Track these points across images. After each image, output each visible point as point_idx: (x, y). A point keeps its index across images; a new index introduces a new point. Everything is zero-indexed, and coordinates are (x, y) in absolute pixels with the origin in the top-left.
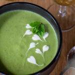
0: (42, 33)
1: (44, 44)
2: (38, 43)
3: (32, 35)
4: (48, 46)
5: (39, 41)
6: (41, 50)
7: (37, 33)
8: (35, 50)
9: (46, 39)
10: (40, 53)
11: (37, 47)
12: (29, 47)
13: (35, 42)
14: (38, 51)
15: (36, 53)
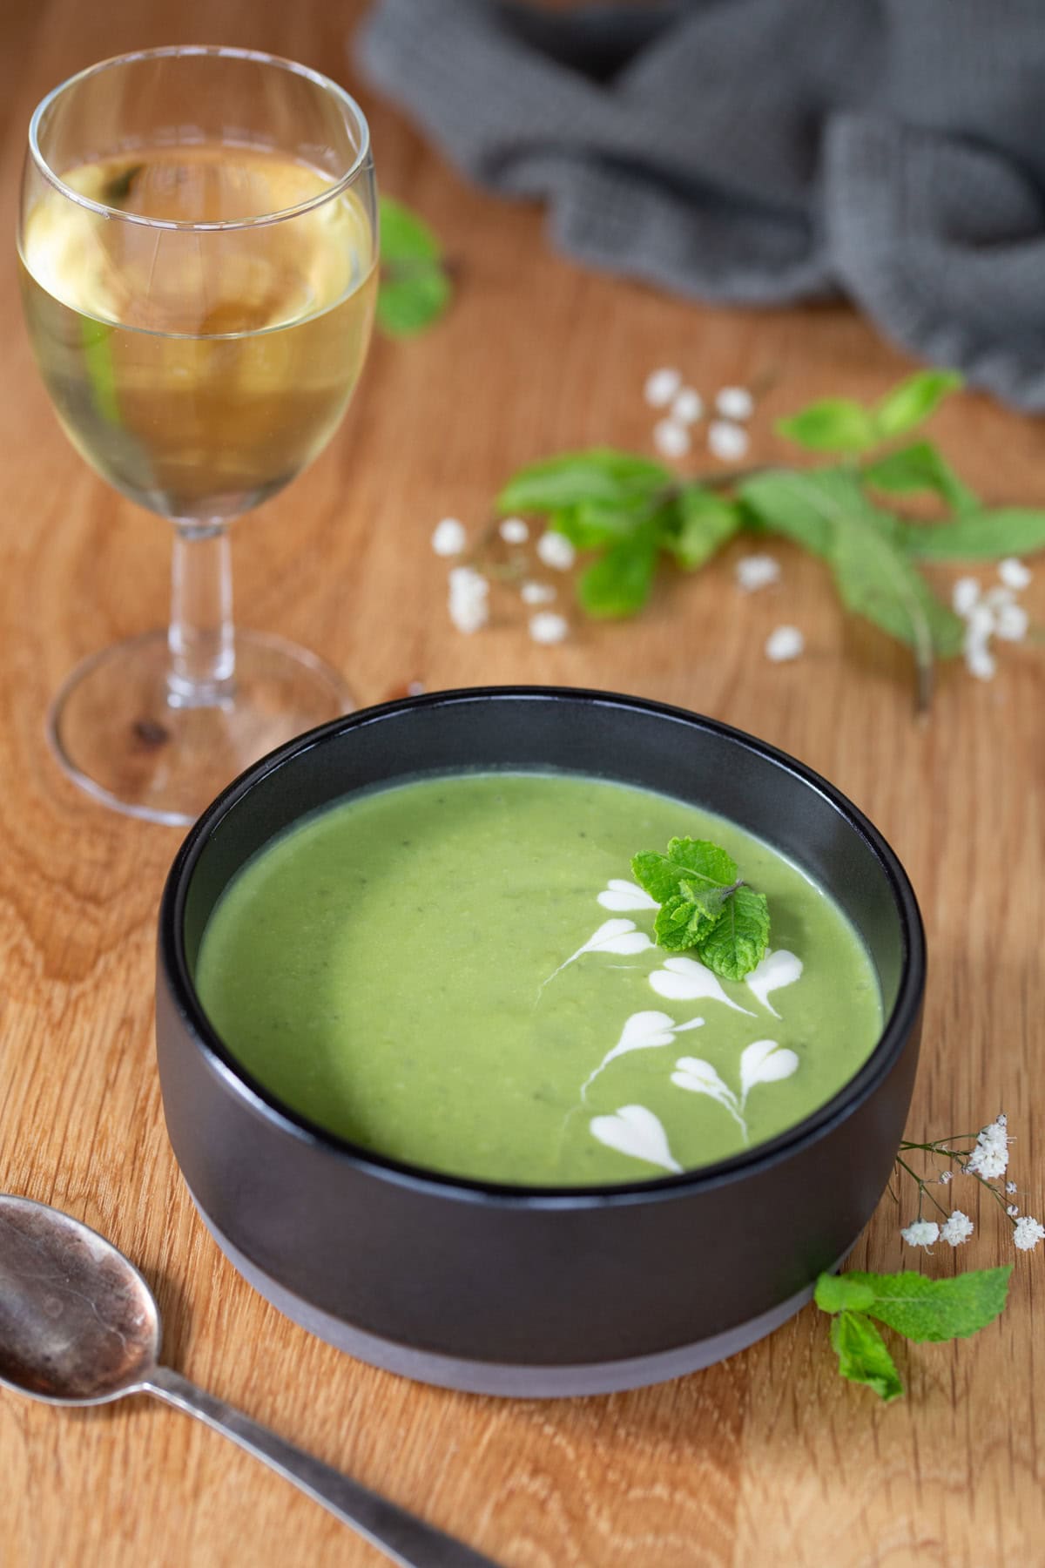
0: (745, 947)
1: (753, 1032)
2: (697, 1022)
3: (646, 964)
4: (788, 1045)
5: (706, 1007)
6: (727, 1072)
7: (698, 951)
8: (673, 1069)
9: (776, 997)
10: (716, 1089)
11: (683, 1045)
12: (614, 1040)
13: (676, 1011)
14: (693, 1075)
15: (681, 1092)
